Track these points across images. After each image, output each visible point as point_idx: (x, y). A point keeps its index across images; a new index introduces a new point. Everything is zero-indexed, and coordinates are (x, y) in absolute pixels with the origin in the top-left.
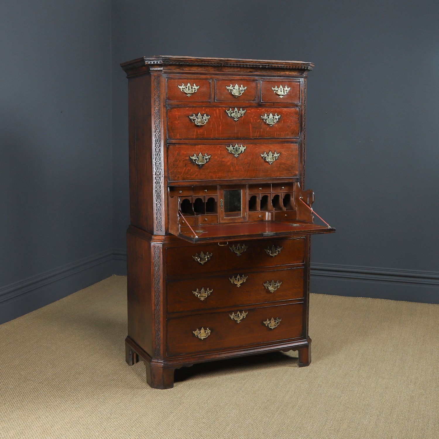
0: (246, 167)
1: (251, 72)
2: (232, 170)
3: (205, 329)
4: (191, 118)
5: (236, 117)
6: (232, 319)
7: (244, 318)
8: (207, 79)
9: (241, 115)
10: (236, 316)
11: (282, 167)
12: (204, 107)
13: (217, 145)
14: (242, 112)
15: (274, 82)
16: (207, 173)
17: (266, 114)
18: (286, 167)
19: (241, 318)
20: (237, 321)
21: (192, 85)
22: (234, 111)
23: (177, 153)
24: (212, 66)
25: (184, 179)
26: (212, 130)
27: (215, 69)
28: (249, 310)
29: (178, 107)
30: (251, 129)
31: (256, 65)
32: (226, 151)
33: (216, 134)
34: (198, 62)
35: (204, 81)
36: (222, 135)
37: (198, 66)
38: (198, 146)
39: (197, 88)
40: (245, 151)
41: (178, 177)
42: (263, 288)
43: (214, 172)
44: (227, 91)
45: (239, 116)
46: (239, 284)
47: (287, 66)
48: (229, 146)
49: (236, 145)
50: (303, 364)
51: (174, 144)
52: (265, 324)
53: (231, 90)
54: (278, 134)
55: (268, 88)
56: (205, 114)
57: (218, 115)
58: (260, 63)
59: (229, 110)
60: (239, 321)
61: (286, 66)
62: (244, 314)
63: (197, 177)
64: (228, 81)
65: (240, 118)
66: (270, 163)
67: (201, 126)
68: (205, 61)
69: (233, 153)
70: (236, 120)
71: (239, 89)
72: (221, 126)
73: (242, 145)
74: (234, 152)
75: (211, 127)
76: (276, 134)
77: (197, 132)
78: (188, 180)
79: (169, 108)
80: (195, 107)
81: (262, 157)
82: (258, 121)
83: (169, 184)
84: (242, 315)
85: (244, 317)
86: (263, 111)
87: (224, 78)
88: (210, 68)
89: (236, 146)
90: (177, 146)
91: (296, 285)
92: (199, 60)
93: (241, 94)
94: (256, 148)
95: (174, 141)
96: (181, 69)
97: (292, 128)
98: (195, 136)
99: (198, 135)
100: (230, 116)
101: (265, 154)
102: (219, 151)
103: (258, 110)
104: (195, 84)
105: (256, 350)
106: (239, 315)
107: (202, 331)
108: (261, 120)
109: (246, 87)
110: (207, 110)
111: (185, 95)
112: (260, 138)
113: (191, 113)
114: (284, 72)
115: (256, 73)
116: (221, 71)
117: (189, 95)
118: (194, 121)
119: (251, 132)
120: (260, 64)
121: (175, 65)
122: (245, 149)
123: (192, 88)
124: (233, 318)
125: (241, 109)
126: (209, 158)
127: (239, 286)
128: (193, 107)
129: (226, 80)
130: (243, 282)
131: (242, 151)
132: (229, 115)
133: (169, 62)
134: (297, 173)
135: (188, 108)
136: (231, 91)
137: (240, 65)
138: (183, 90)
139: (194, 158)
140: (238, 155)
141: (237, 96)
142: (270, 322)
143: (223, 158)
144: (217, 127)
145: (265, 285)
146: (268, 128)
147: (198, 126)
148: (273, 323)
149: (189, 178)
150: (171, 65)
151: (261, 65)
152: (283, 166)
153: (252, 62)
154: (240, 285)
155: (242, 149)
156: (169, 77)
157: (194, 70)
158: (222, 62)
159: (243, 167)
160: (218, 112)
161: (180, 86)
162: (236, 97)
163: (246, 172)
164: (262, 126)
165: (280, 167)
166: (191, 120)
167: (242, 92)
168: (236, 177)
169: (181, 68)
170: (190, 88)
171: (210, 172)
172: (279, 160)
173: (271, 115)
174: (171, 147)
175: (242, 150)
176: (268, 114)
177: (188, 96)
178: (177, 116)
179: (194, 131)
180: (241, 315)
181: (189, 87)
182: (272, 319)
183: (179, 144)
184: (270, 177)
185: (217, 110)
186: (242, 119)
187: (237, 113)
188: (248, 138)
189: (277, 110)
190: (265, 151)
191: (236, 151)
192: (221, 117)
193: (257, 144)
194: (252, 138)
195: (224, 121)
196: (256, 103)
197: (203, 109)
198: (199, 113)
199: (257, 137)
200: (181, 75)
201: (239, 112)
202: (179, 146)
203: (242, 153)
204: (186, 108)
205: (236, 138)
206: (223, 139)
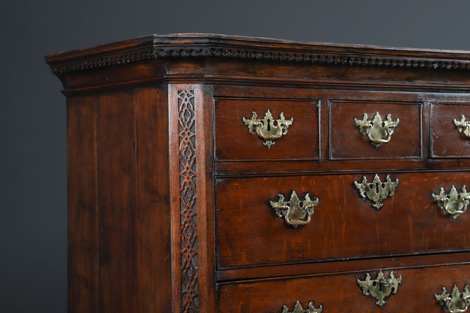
1: (408, 79)
4: (276, 205)
5: (379, 198)
8: (308, 100)
9: (390, 193)
12: (304, 174)
13: (336, 277)
14: (391, 184)
15: (458, 104)
17: (442, 189)
21: (277, 117)
22: (374, 184)
23: (242, 305)
24: (325, 64)
26: (323, 237)
27: (330, 73)
29: (244, 176)
30: (411, 228)
31: (427, 62)
32: (358, 292)
33: (334, 246)
34: (297, 53)
35: (304, 104)
36: (347, 250)
37: (294, 63)
38: (292, 283)
39: (288, 123)
40: (399, 288)
44: (356, 132)
45: (384, 197)
48: (363, 277)
49: (379, 274)
51: (235, 281)
53: (365, 128)
55: (447, 122)
56: (307, 195)
57: (337, 195)
58: (436, 58)
59: (361, 181)
64: (359, 105)
65: (386, 202)
67: (300, 226)
68: (312, 51)
69: (374, 294)
70: (378, 207)
71: (383, 124)
72: (344, 224)
73: (392, 273)
74: (376, 292)
75: (323, 227)
76: (465, 238)
77: (289, 243)
79: (219, 180)
80: (284, 176)
81: (438, 303)
82: (426, 208)
86: (437, 180)
87: (349, 98)
88: (320, 69)
89: (381, 275)
90: (242, 285)
92: (298, 48)
93: (389, 138)
94: (424, 278)
95: (232, 273)
96: (249, 73)
98: (284, 256)
99: (292, 251)
100: (364, 196)
101: (444, 293)
102: (342, 293)
103: (426, 180)
104: (282, 114)
108: (431, 204)
109: (398, 120)
110: (312, 183)
111: (259, 143)
112: (432, 251)
113: (274, 193)
115: (419, 83)
116: (342, 76)
117: (269, 144)
118: (281, 214)
119: (412, 236)
120: (433, 60)
121: (238, 60)
122: (399, 284)
123: (276, 124)
125: (388, 176)
128: (279, 176)
129: (353, 101)
131: (393, 289)
132: (362, 194)
133: (225, 53)
135: (266, 179)
136: (365, 131)
137: (391, 61)
138: (254, 131)
140: (385, 299)
141: (379, 143)
143: (350, 311)
144: (335, 227)
146: (449, 224)
147: (291, 226)
150: (229, 59)
151: (436, 62)
156: (220, 94)
160: (336, 187)
161: (246, 118)
162: (378, 146)
164: (436, 220)
166: (273, 210)
167: (391, 134)
169: (251, 70)
170: (272, 124)
173: (454, 192)
174: (226, 290)
175: (394, 286)
176: (447, 189)
177: (267, 146)
178: (240, 202)
179: (283, 241)
181: (269, 121)
183: (247, 280)
185: (335, 182)
186: (392, 204)
187: (379, 188)
188: (406, 253)
189: (466, 177)
190: (444, 284)
191: (380, 290)
192: (345, 201)
193: (426, 269)
194: (415, 254)
195: (350, 212)
196: (420, 162)
197: (301, 180)
198: (294, 192)
199: (426, 250)
200: (249, 89)
201: (383, 186)
202: (246, 286)
203: (394, 294)
204: (261, 178)
205: (379, 255)
206: (350, 260)
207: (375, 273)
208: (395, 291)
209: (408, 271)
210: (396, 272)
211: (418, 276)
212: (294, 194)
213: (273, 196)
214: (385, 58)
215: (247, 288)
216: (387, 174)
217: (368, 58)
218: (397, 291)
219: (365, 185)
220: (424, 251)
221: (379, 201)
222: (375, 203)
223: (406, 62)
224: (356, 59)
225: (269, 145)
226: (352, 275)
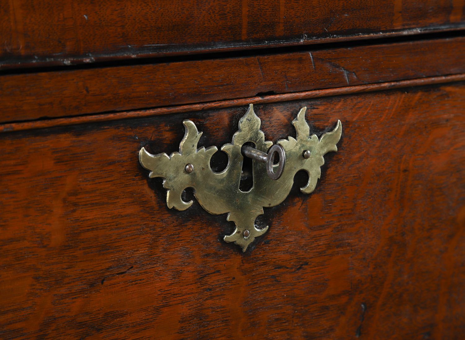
40: (329, 172)
69: (214, 204)
74: (225, 193)
89: (251, 122)
188: (368, 31)
191: (246, 185)
193: (448, 89)
194: (405, 33)
199: (452, 18)
203: (308, 195)
205: (247, 41)
206: (98, 64)
207: (225, 116)
208: (311, 185)
209: (374, 100)
210: (321, 109)
211: (411, 118)
218: (320, 182)
220: (447, 23)
226: (112, 131)
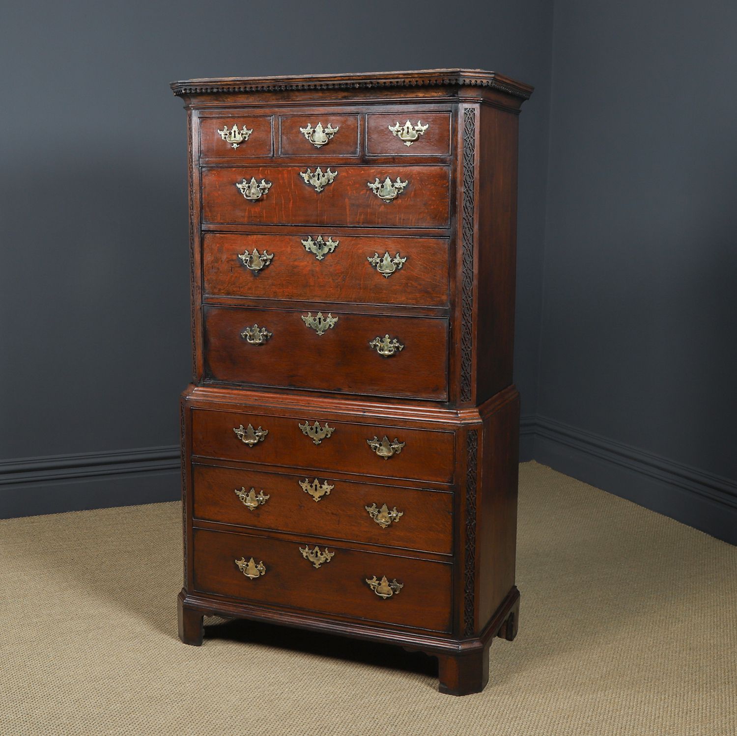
0: (339, 280)
1: (345, 97)
2: (312, 284)
3: (257, 562)
4: (240, 186)
5: (320, 184)
6: (304, 557)
7: (328, 561)
8: (264, 116)
9: (329, 181)
10: (312, 553)
11: (411, 284)
12: (260, 166)
13: (286, 237)
14: (330, 175)
15: (393, 114)
16: (268, 287)
17: (377, 180)
18: (420, 285)
19: (322, 560)
20: (315, 564)
21: (240, 129)
22: (316, 174)
23: (218, 247)
24: (266, 92)
25: (228, 294)
26: (275, 209)
27: (278, 97)
28: (337, 550)
29: (218, 167)
30: (348, 207)
31: (346, 84)
32: (302, 248)
33: (284, 216)
34: (241, 86)
35: (260, 119)
36: (293, 219)
37: (246, 93)
38: (252, 237)
39: (248, 132)
40: (336, 249)
41: (220, 290)
42: (365, 514)
43: (279, 284)
44: (301, 137)
45: (324, 183)
46: (317, 495)
47: (410, 82)
48: (306, 239)
50: (446, 687)
51: (213, 231)
52: (369, 586)
53: (309, 134)
54: (403, 220)
55: (383, 128)
56: (263, 181)
57: (286, 181)
58: (353, 80)
59: (305, 172)
60: (317, 564)
61: (407, 80)
62: (328, 555)
63: (249, 292)
64: (304, 118)
65: (326, 187)
66: (387, 275)
68: (250, 84)
69: (314, 252)
71: (324, 131)
72: (292, 201)
73: (330, 238)
74: (316, 250)
75: (274, 202)
76: (397, 218)
77: (250, 211)
78: (234, 296)
79: (204, 169)
80: (246, 167)
81: (370, 263)
82: (362, 193)
83: (205, 299)
84: (325, 555)
85: (327, 559)
86: (373, 173)
87: (295, 113)
88: (267, 95)
89: (320, 238)
90: (218, 235)
91: (434, 525)
93: (327, 141)
94: (359, 244)
95: (212, 227)
96: (220, 101)
97: (432, 207)
98: (246, 219)
99: (252, 217)
100: (307, 183)
101: (376, 257)
102: (289, 247)
103: (363, 172)
104: (244, 127)
105: (349, 629)
106: (319, 554)
107: (251, 563)
108: (367, 190)
109: (338, 128)
110: (267, 173)
111: (228, 146)
112: (366, 225)
113: (239, 178)
114: (413, 92)
116: (288, 98)
118: (244, 192)
119: (348, 213)
121: (207, 94)
122: (336, 246)
123: (240, 133)
124: (307, 556)
125: (329, 169)
126: (270, 259)
127: (316, 499)
128: (243, 167)
129: (299, 116)
130: (325, 494)
131: (330, 249)
132: (306, 181)
133: (195, 90)
134: (444, 298)
135: (234, 169)
136: (308, 136)
138: (225, 138)
139: (243, 257)
140: (323, 256)
141: (319, 145)
142: (379, 584)
143: (295, 260)
144: (284, 203)
145: (369, 509)
146: (383, 206)
147: (250, 201)
148: (385, 586)
149: (238, 292)
150: (200, 94)
151: (356, 83)
152: (413, 283)
153: (336, 79)
154: (319, 498)
155: (331, 244)
156: (202, 116)
157: (242, 100)
158: (280, 84)
159: (333, 279)
160: (286, 175)
161: (220, 130)
162: (317, 147)
163: (339, 289)
164: (371, 202)
165: (407, 284)
166: (238, 190)
167: (330, 138)
168: (320, 297)
170: (237, 133)
171: (273, 285)
172: (405, 270)
173: (388, 181)
174: (208, 236)
175: (330, 247)
176: (382, 179)
178: (217, 183)
179: (246, 210)
180: (322, 554)
181: (235, 131)
182: (384, 579)
183: (221, 232)
184: (387, 304)
185: (285, 172)
186: (331, 189)
187: (320, 178)
188: (343, 225)
189: (401, 171)
190: (376, 250)
191: (320, 249)
192: (293, 185)
193: (361, 238)
194: (350, 226)
195: (297, 193)
196: (357, 159)
197: (259, 170)
198: (253, 178)
199: (360, 224)
200: (222, 111)
201: (323, 176)
202: (221, 235)
203: (331, 253)
204: (232, 169)
205: (319, 225)
206: (295, 226)
207: (317, 237)
208: (332, 251)
209: (345, 238)
210: (334, 238)
211: (353, 242)
212: (253, 180)
213: (239, 180)
214: (310, 84)
215: (222, 237)
216: (328, 167)
217: (296, 84)
218: (334, 251)
219: (308, 174)
221: (319, 186)
222: (316, 188)
223: (327, 85)
224: (286, 86)
225: (235, 147)
226: (297, 236)
